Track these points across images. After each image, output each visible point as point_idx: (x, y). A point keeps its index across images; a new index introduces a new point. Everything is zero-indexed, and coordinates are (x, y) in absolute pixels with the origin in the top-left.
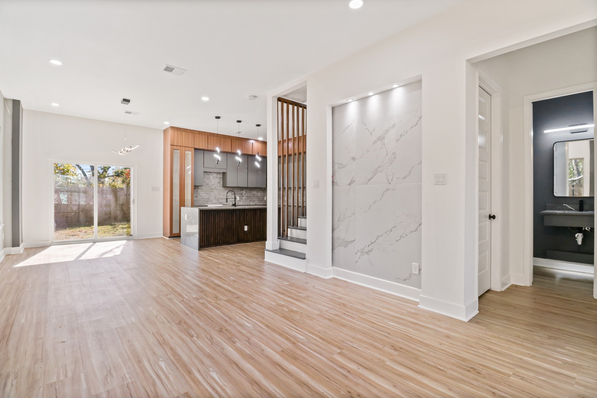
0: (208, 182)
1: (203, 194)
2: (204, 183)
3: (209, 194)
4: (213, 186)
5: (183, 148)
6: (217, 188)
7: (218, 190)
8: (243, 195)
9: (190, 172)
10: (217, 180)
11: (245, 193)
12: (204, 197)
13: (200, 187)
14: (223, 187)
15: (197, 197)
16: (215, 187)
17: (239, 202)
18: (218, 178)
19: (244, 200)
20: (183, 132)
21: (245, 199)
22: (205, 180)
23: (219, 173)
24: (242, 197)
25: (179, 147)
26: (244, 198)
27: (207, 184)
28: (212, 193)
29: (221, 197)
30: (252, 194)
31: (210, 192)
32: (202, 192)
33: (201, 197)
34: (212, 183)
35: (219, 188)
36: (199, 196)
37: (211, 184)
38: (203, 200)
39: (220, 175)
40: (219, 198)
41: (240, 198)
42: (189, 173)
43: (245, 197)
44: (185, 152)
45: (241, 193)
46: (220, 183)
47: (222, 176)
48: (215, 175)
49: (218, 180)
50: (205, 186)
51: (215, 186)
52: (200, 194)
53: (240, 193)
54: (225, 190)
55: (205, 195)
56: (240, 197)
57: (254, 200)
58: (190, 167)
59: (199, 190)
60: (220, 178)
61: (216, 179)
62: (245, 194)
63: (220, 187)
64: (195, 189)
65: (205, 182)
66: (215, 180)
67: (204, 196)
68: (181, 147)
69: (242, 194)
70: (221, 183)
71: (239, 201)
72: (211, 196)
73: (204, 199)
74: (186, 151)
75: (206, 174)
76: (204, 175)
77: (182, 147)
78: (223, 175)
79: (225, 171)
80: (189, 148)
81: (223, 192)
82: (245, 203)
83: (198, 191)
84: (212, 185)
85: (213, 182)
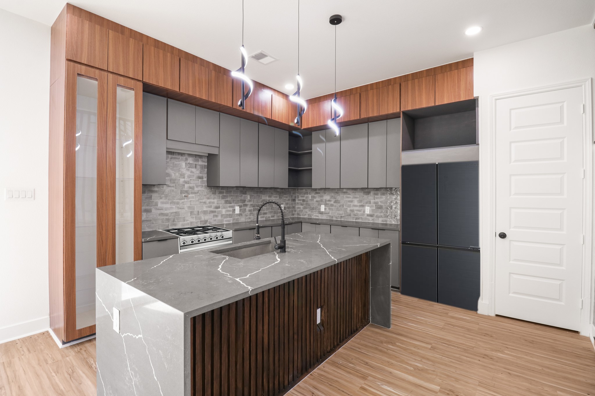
0: (174, 175)
1: (162, 203)
2: (167, 178)
3: (178, 203)
4: (187, 186)
5: (111, 75)
6: (196, 189)
7: (197, 193)
8: (246, 203)
9: (131, 154)
10: (196, 172)
11: (250, 198)
12: (165, 212)
13: (156, 189)
14: (208, 186)
15: (148, 211)
16: (190, 188)
17: (238, 217)
18: (198, 167)
19: (247, 212)
20: (110, 31)
21: (250, 211)
22: (169, 171)
23: (200, 157)
24: (245, 208)
25: (97, 71)
26: (248, 208)
27: (173, 181)
28: (186, 200)
29: (205, 209)
30: (261, 200)
31: (180, 200)
32: (161, 200)
33: (159, 212)
34: (184, 178)
35: (200, 189)
36: (153, 211)
37: (182, 180)
38: (165, 217)
39: (203, 162)
40: (200, 211)
41: (240, 210)
42: (128, 156)
43: (249, 206)
44: (116, 93)
45: (243, 198)
46: (200, 178)
47: (206, 164)
48: (190, 160)
49: (198, 172)
50: (168, 186)
51: (191, 185)
52: (156, 204)
53: (240, 198)
54: (213, 194)
55: (168, 206)
56: (240, 207)
57: (265, 211)
58: (130, 142)
59: (154, 195)
60: (202, 167)
61: (194, 170)
62: (250, 201)
63: (202, 186)
64: (144, 192)
65: (168, 175)
66: (192, 172)
67: (166, 209)
68: (102, 72)
69: (244, 201)
70: (205, 179)
71: (240, 215)
72: (184, 208)
73: (167, 215)
74: (118, 85)
75: (171, 158)
76: (167, 158)
77: (106, 73)
78: (208, 162)
79: (214, 151)
80: (129, 80)
81: (208, 198)
82: (250, 218)
83: (151, 197)
84: (186, 182)
85: (186, 176)
